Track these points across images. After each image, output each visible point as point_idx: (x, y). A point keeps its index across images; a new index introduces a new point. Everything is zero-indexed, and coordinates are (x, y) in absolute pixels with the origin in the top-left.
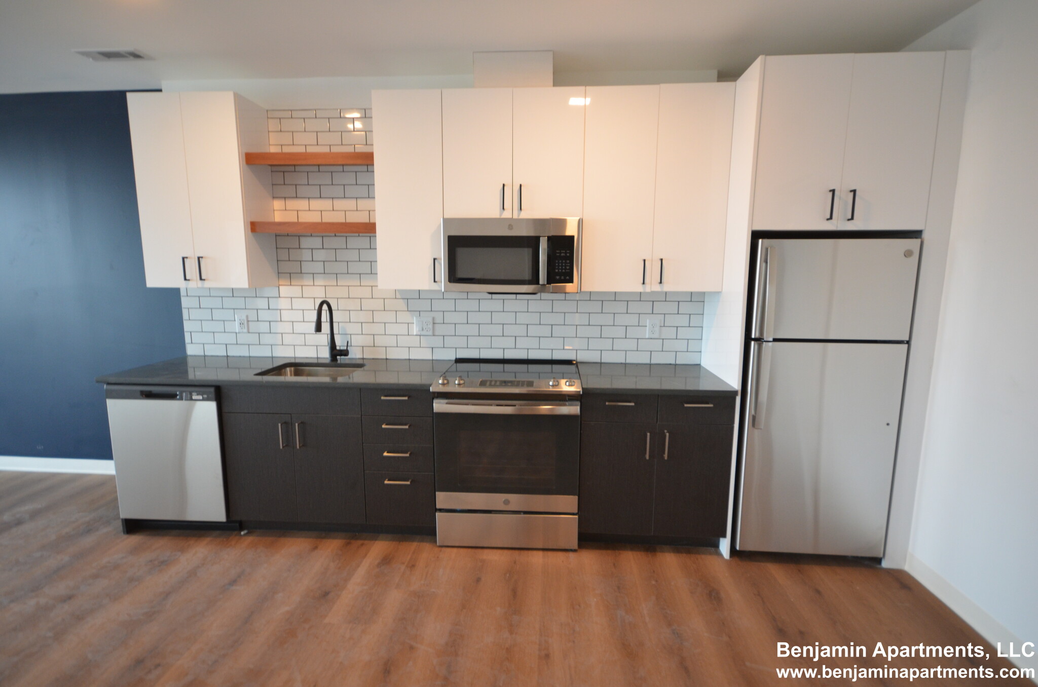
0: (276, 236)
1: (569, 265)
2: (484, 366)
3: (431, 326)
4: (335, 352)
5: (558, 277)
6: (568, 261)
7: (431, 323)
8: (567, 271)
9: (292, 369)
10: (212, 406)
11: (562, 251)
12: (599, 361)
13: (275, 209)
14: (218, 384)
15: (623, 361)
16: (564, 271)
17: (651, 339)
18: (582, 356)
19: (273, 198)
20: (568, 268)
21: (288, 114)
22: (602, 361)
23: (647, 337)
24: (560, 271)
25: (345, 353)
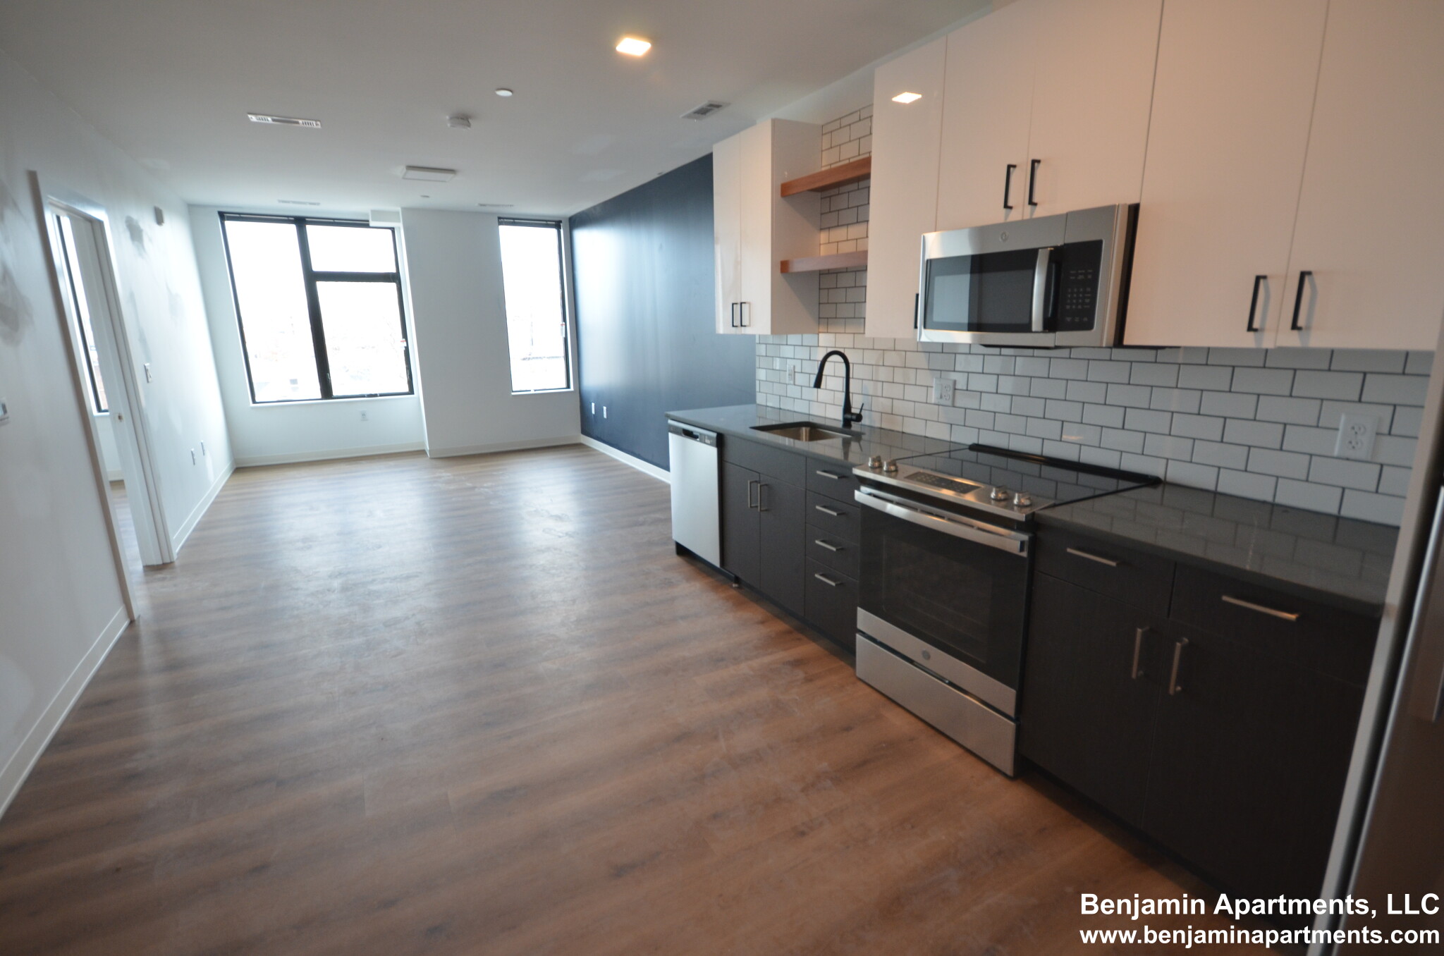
0: (820, 274)
1: (1089, 295)
2: (1013, 463)
3: (950, 393)
4: (850, 417)
5: (1069, 319)
6: (1089, 289)
7: (952, 389)
8: (1085, 307)
9: (808, 429)
10: (712, 452)
11: (1080, 271)
12: (1212, 488)
13: (821, 243)
14: (721, 432)
15: (1269, 499)
16: (1080, 307)
17: (1348, 459)
18: (1177, 473)
19: (821, 229)
20: (1087, 301)
21: (836, 125)
22: (1220, 489)
23: (1336, 453)
24: (1074, 307)
25: (859, 418)
